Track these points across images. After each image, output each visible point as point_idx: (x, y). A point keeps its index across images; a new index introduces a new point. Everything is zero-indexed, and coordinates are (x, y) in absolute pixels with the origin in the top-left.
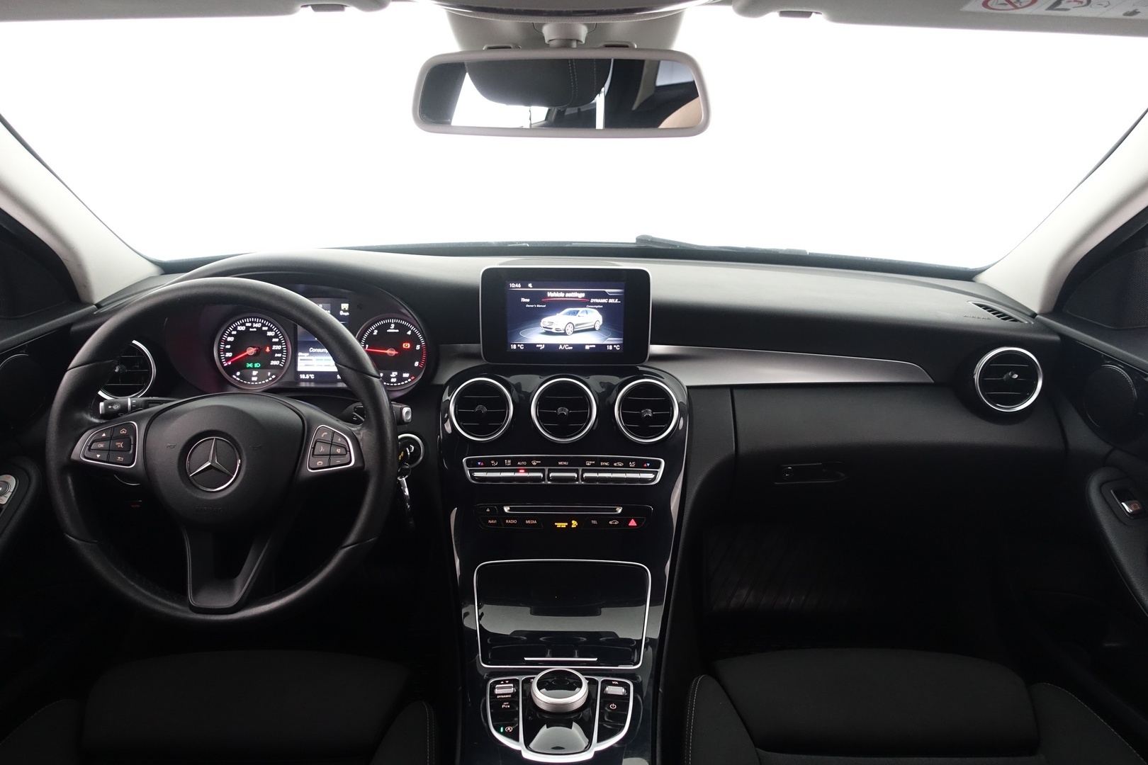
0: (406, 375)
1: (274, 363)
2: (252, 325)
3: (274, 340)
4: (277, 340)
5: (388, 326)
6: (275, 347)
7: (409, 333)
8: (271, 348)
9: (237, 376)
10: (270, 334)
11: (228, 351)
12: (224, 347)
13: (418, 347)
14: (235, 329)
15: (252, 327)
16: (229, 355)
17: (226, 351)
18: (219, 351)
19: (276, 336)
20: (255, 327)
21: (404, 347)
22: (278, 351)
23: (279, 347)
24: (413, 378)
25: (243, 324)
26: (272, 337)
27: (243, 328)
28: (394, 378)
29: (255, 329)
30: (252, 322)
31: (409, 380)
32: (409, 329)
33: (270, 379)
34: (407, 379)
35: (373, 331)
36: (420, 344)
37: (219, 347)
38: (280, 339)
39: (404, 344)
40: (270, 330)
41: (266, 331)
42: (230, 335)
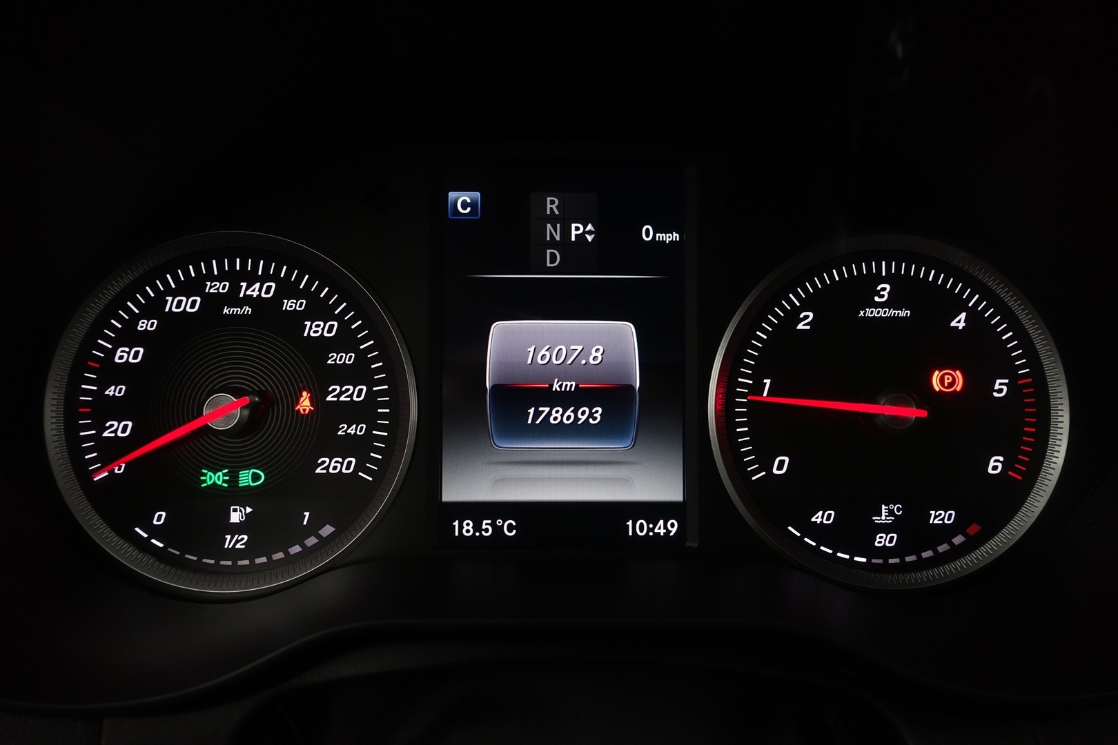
0: (940, 517)
1: (332, 465)
2: (235, 288)
3: (335, 358)
4: (348, 358)
5: (864, 290)
6: (339, 393)
7: (959, 322)
8: (318, 399)
9: (154, 532)
10: (315, 329)
11: (117, 409)
12: (99, 395)
13: (1001, 387)
14: (153, 308)
15: (232, 298)
16: (119, 429)
17: (106, 410)
18: (71, 411)
19: (344, 341)
20: (248, 300)
21: (937, 386)
22: (351, 412)
23: (356, 393)
24: (974, 529)
25: (190, 287)
26: (324, 346)
27: (189, 305)
28: (886, 529)
29: (248, 310)
30: (235, 278)
31: (958, 540)
32: (961, 306)
33: (311, 541)
34: (944, 532)
35: (793, 316)
36: (1008, 370)
37: (73, 391)
38: (361, 355)
39: (936, 376)
40: (319, 311)
41: (297, 319)
42: (129, 337)
